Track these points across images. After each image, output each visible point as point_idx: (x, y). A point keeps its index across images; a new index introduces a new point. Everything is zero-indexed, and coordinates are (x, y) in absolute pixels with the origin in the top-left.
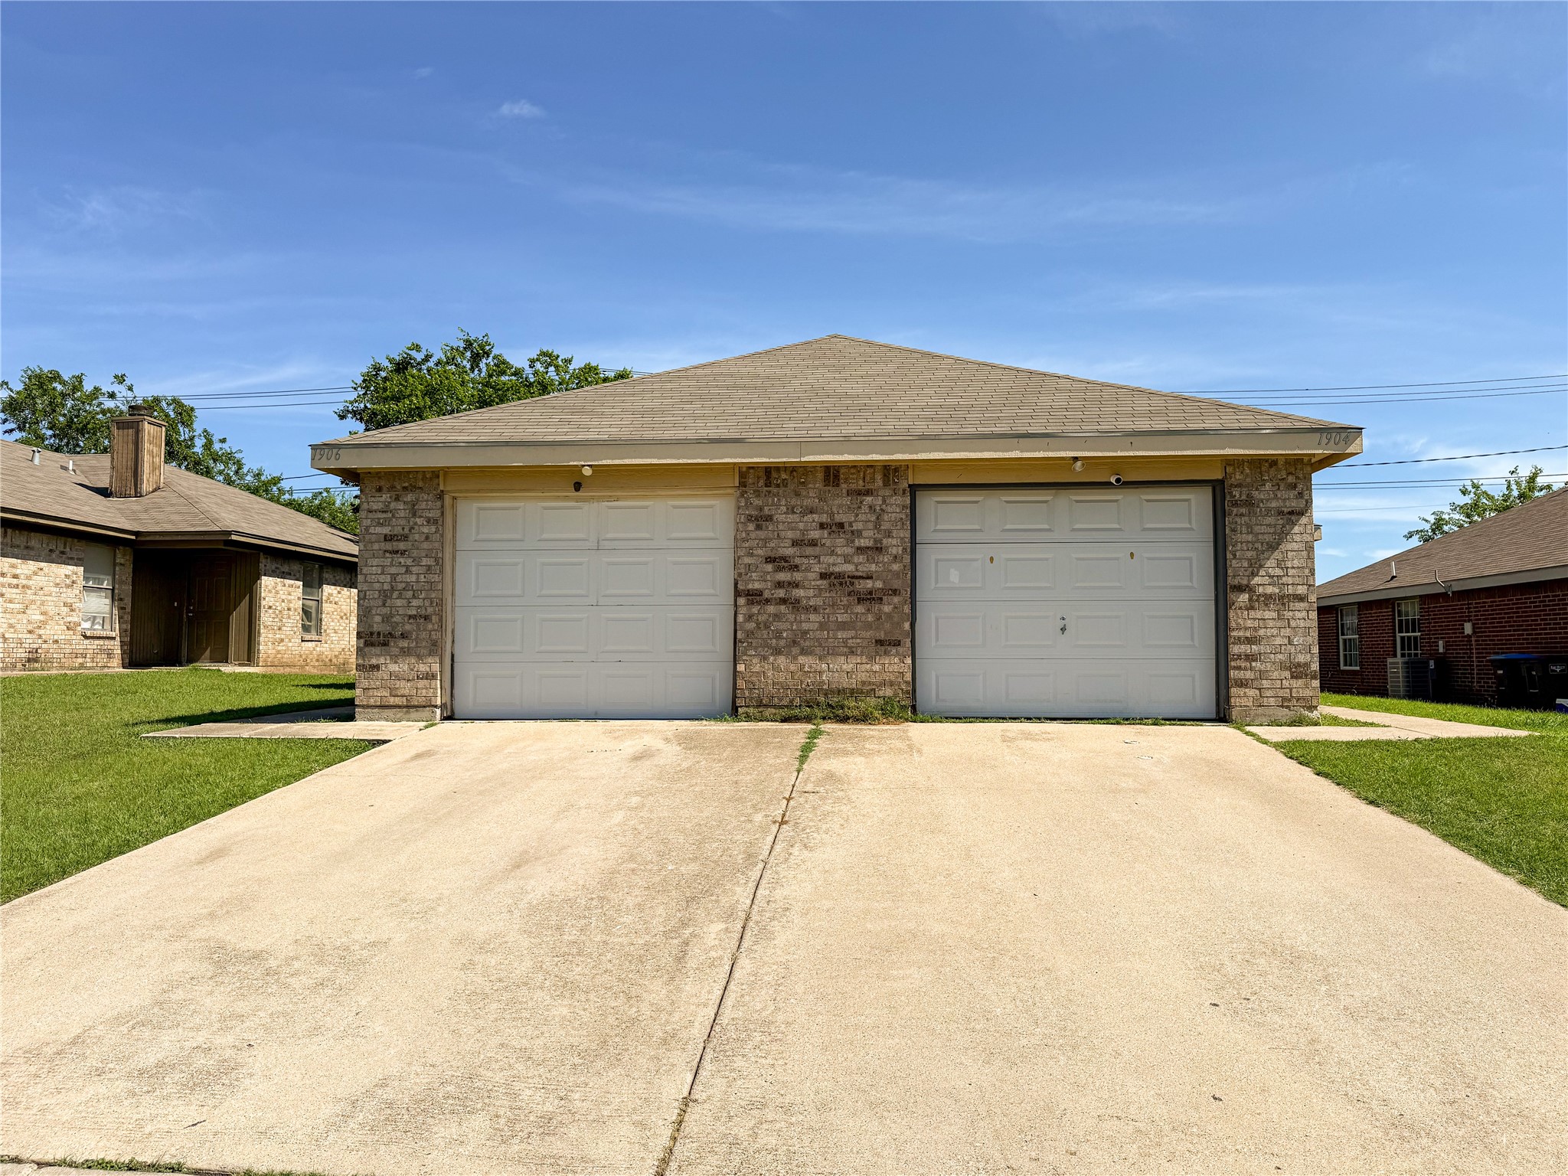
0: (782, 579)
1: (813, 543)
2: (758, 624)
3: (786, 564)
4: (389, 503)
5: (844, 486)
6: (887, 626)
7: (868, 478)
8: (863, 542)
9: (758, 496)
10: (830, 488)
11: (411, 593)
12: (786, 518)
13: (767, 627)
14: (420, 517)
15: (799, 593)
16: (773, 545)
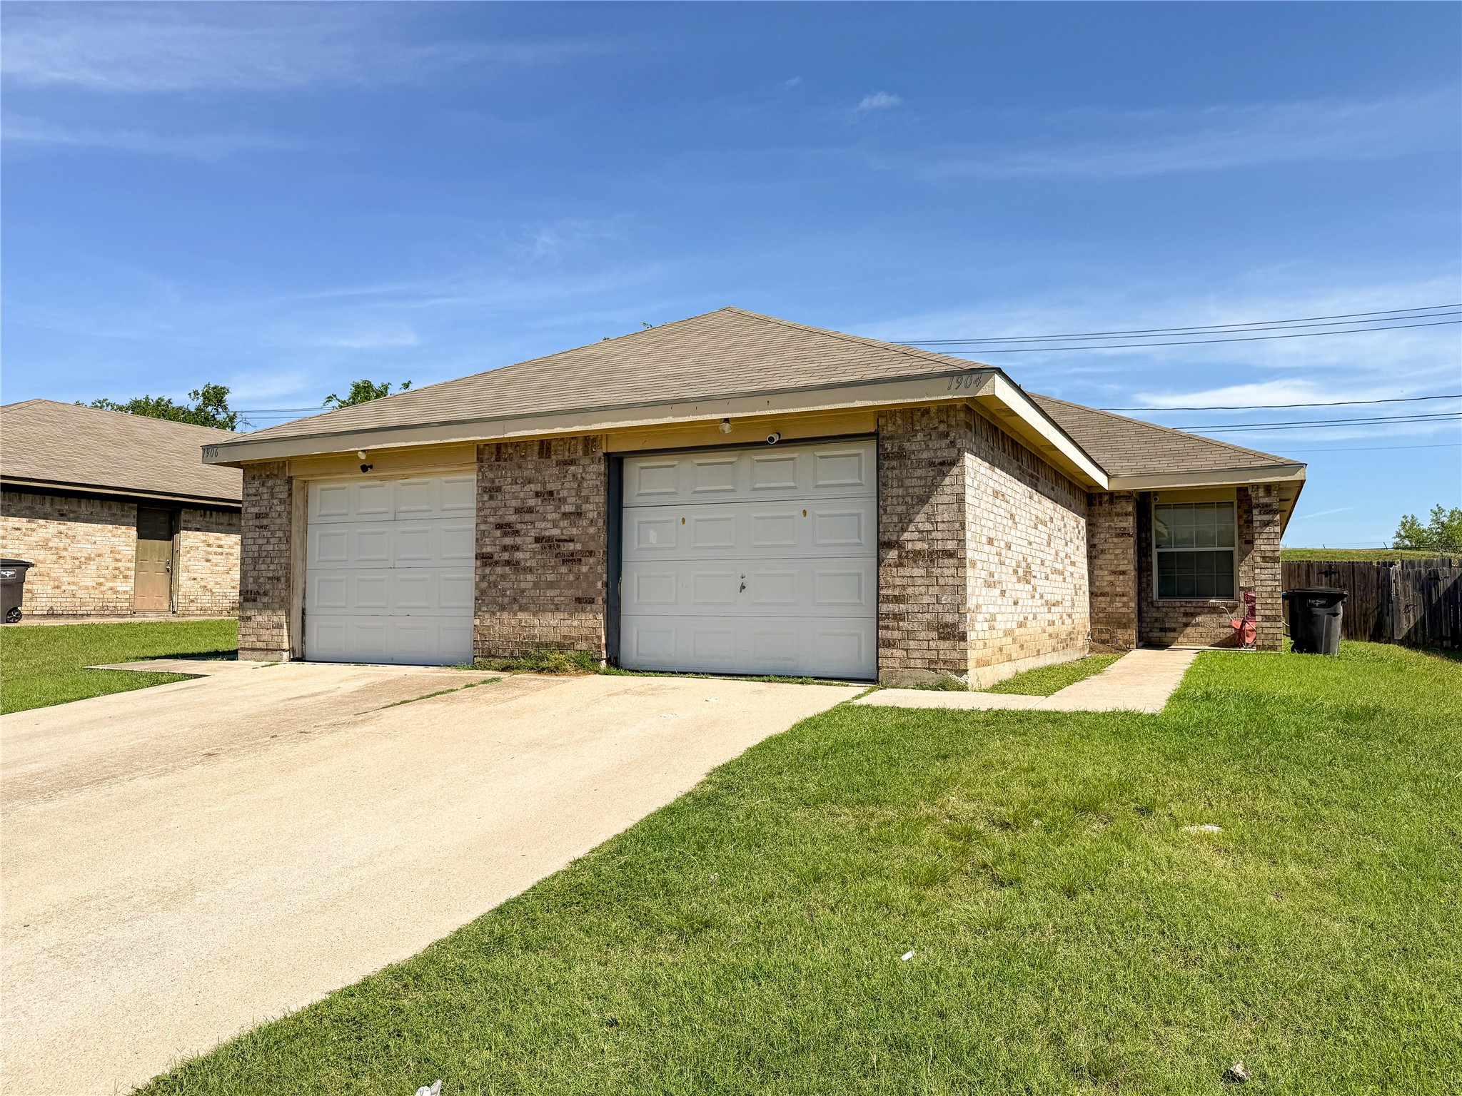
0: (508, 543)
1: (530, 510)
2: (489, 583)
3: (510, 530)
4: (259, 488)
5: (554, 457)
6: (584, 585)
7: (572, 449)
8: (568, 508)
9: (491, 470)
10: (543, 460)
11: (269, 559)
12: (511, 488)
13: (496, 586)
14: (276, 498)
15: (519, 555)
16: (501, 513)
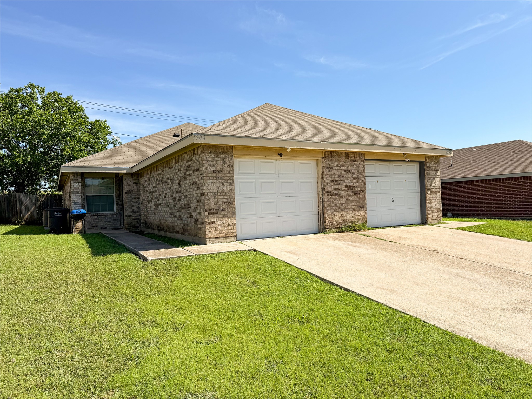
0: (336, 188)
1: (343, 176)
2: (330, 202)
3: (337, 183)
4: (214, 158)
5: (350, 158)
6: (361, 201)
7: (355, 156)
8: (355, 176)
9: (329, 161)
10: (347, 159)
11: (224, 193)
12: (336, 168)
13: (333, 203)
14: (227, 164)
15: (340, 192)
16: (333, 177)
